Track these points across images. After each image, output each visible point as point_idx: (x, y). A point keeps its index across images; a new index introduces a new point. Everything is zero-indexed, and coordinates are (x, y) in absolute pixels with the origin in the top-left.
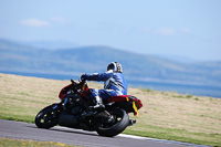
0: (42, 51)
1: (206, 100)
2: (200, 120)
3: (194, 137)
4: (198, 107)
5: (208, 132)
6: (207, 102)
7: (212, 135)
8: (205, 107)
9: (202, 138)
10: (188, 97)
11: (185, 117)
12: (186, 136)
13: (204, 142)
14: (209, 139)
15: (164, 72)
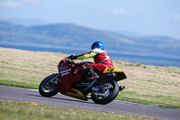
0: (18, 27)
1: (153, 68)
2: (147, 85)
3: (142, 98)
4: (146, 74)
5: (154, 94)
6: (153, 70)
7: (157, 97)
8: (151, 74)
9: (148, 99)
10: (138, 65)
11: (135, 82)
12: (135, 97)
13: (151, 102)
14: (155, 100)
15: (118, 45)
